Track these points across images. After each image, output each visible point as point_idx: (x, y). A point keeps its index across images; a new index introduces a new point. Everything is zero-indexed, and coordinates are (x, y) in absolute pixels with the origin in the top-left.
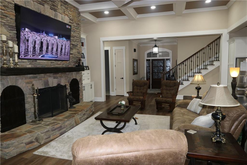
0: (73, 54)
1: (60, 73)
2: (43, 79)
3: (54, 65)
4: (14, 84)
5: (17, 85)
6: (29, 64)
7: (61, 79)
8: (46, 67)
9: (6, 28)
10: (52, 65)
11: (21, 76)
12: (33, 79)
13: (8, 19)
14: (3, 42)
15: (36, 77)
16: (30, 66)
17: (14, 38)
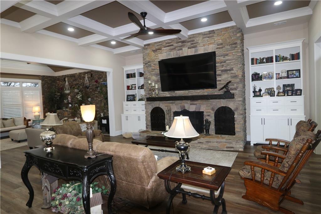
0: (222, 81)
1: (199, 100)
2: (179, 104)
3: (192, 94)
4: (158, 106)
5: (159, 107)
6: (169, 94)
7: (201, 106)
8: (183, 95)
9: (155, 76)
10: (189, 94)
11: (162, 102)
12: (171, 104)
13: (156, 70)
14: (150, 84)
15: (174, 103)
16: (169, 96)
17: (159, 80)
